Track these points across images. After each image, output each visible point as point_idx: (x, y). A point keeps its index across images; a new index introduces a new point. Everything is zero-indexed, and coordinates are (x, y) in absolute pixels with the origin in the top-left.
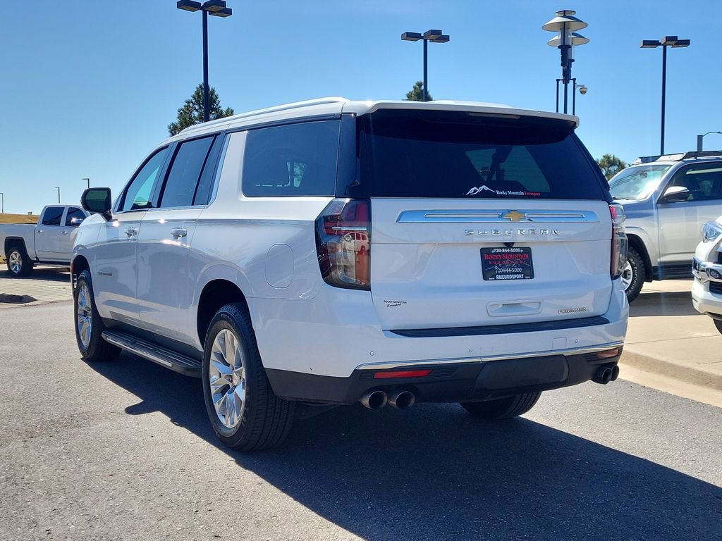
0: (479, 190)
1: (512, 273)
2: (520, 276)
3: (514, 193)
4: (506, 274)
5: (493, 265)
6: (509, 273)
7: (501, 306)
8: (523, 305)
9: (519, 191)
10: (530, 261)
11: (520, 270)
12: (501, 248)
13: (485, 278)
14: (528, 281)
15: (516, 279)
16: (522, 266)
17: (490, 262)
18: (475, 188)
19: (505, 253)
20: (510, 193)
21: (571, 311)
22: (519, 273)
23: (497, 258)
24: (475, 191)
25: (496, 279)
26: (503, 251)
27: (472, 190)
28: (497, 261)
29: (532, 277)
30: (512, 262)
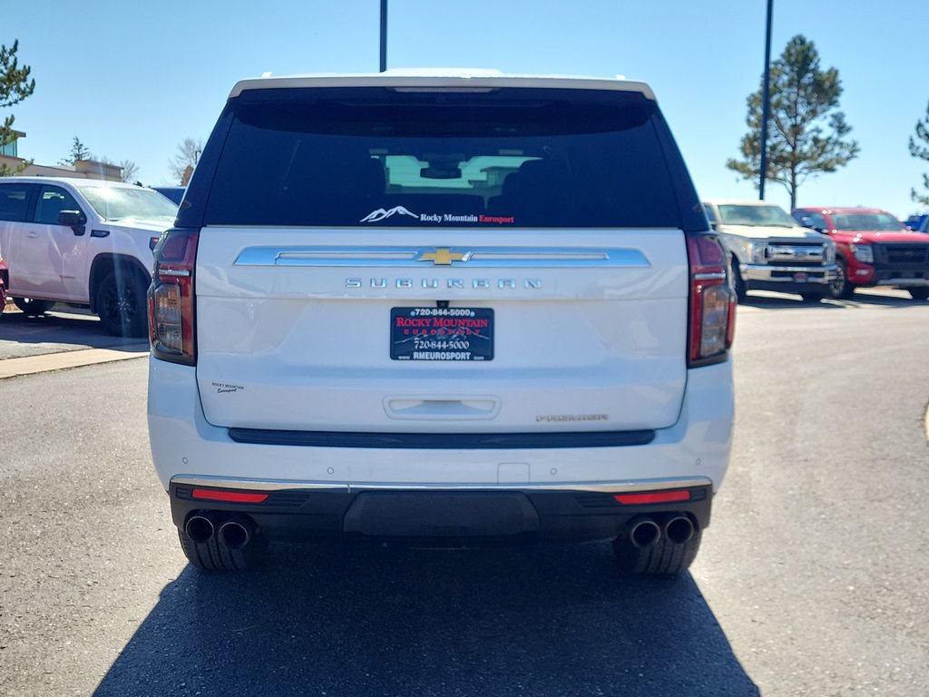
0: (387, 214)
1: (448, 350)
2: (463, 355)
3: (457, 219)
4: (436, 350)
5: (411, 335)
6: (441, 350)
7: (421, 403)
8: (463, 403)
9: (469, 215)
10: (488, 330)
11: (465, 345)
12: (431, 309)
13: (394, 356)
14: (479, 364)
15: (454, 359)
16: (471, 339)
17: (406, 332)
18: (382, 211)
19: (438, 316)
20: (449, 218)
21: (572, 418)
22: (463, 350)
23: (420, 324)
24: (380, 215)
25: (412, 359)
26: (435, 312)
27: (375, 213)
28: (420, 330)
29: (489, 357)
30: (451, 332)
